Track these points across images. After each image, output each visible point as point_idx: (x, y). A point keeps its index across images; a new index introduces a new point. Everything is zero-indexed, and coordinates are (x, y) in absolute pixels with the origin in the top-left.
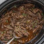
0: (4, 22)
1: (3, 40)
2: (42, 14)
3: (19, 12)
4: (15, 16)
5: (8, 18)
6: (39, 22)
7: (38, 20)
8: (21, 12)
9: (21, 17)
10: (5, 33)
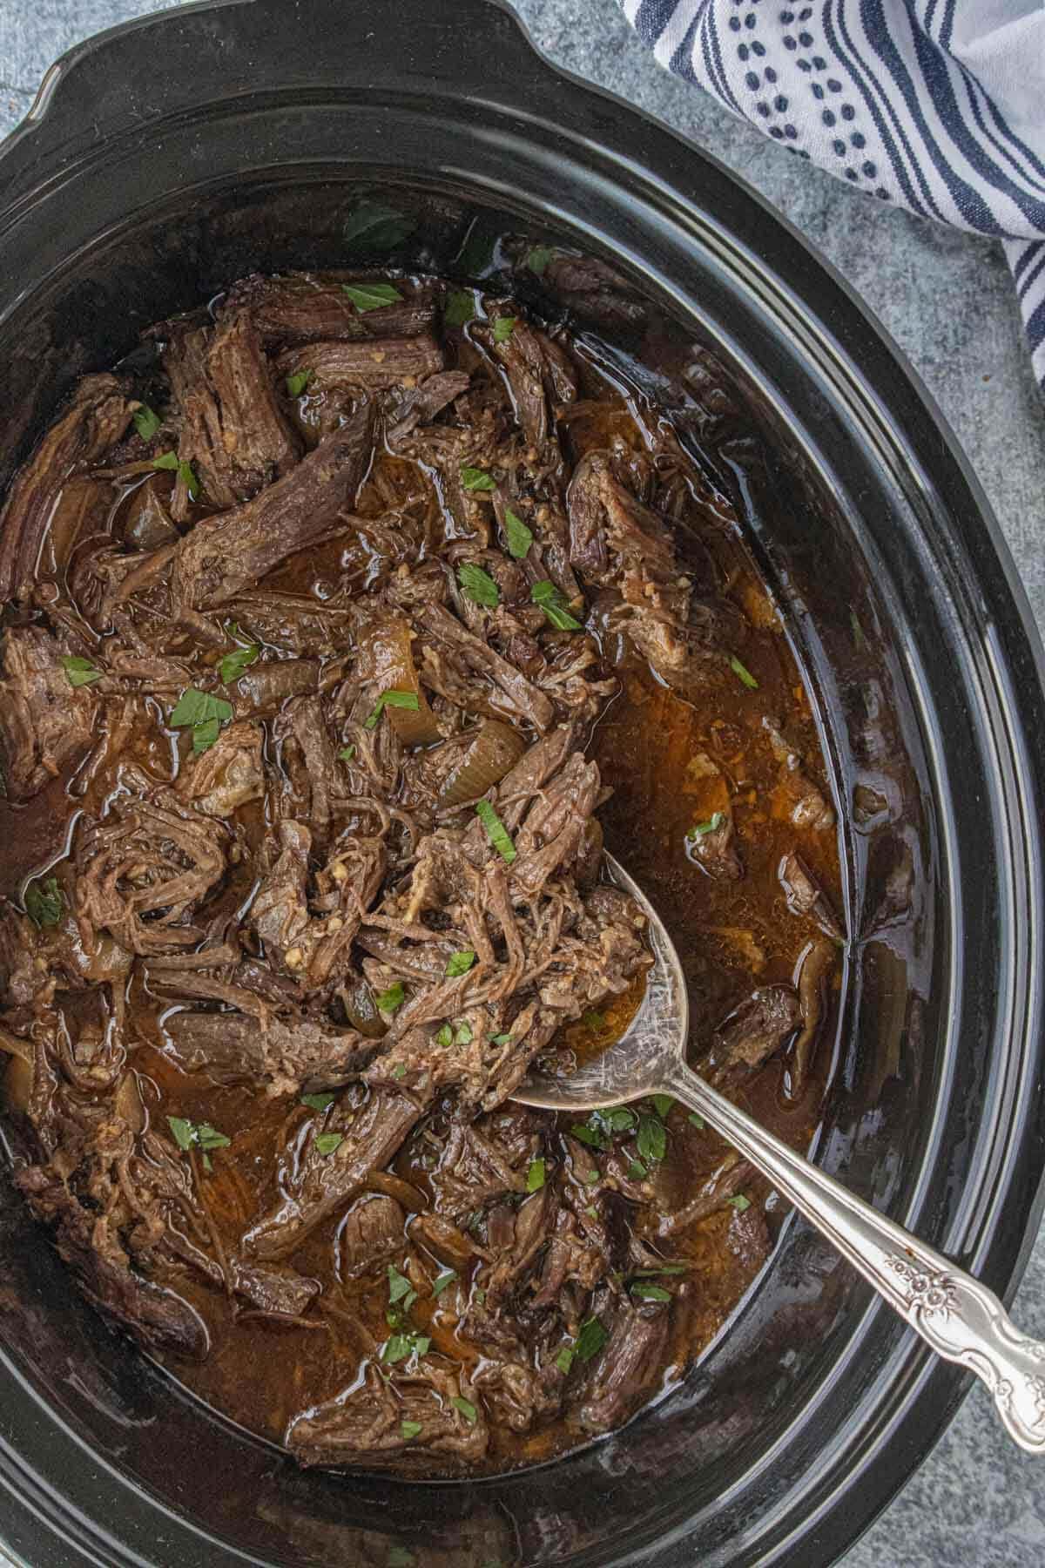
0: (175, 1203)
1: (567, 1408)
2: (370, 299)
3: (102, 785)
4: (151, 916)
5: (122, 1096)
6: (508, 433)
7: (455, 449)
8: (127, 750)
9: (220, 799)
10: (427, 1298)
